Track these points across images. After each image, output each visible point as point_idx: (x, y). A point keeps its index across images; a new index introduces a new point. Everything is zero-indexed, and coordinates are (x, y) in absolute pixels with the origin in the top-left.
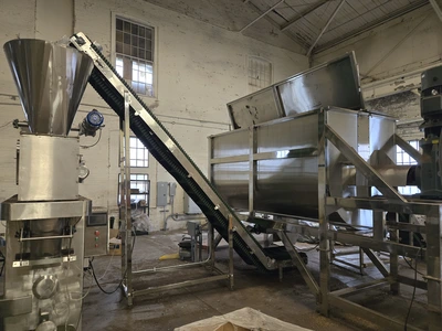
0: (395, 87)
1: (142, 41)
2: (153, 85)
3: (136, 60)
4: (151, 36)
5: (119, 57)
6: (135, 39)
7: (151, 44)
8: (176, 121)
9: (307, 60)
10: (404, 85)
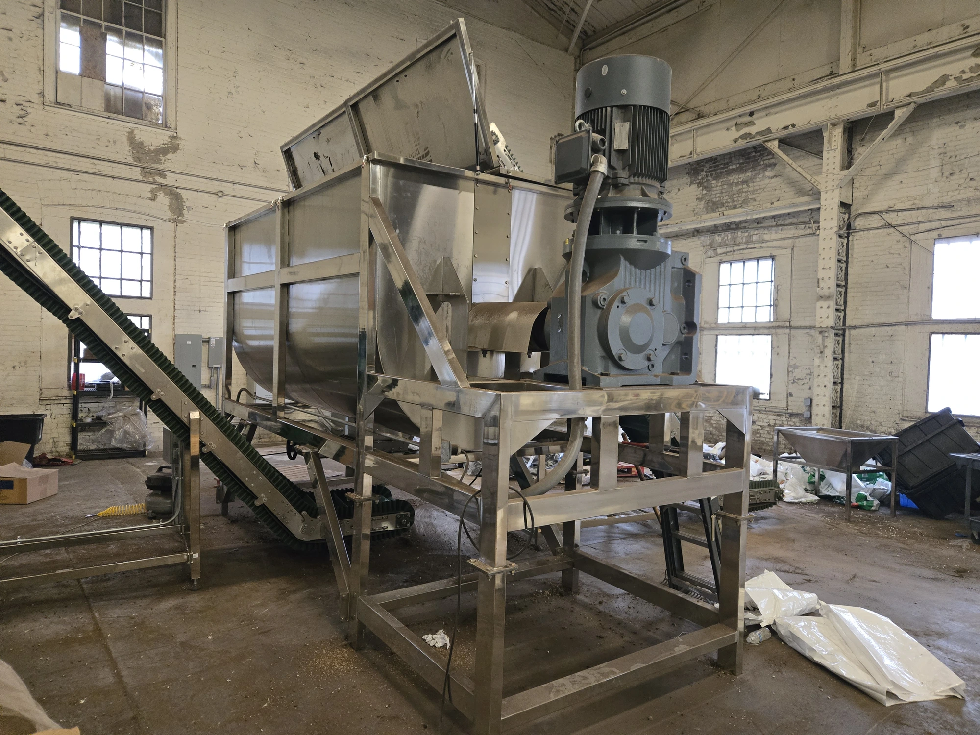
0: (735, 134)
2: (165, 96)
3: (118, 33)
5: (70, 20)
8: (227, 188)
9: (568, 61)
10: (753, 130)
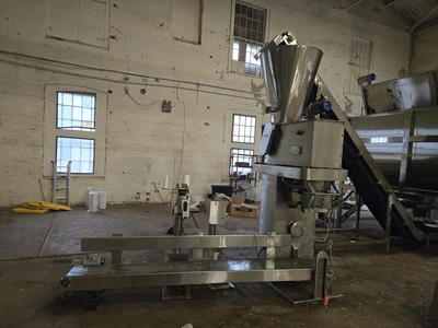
1: (255, 23)
3: (250, 43)
4: (263, 19)
5: (236, 40)
6: (250, 22)
7: (263, 27)
9: (409, 36)
